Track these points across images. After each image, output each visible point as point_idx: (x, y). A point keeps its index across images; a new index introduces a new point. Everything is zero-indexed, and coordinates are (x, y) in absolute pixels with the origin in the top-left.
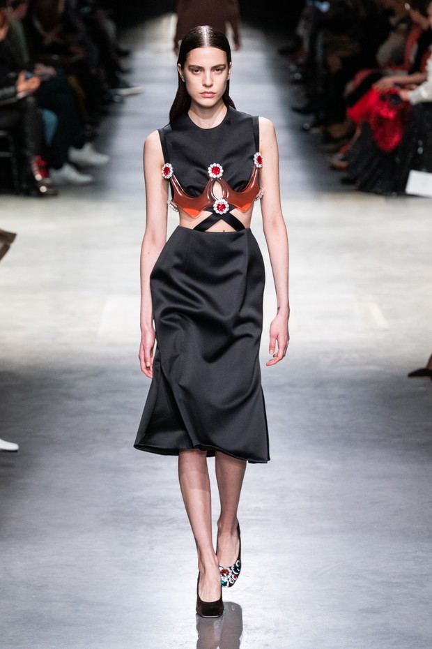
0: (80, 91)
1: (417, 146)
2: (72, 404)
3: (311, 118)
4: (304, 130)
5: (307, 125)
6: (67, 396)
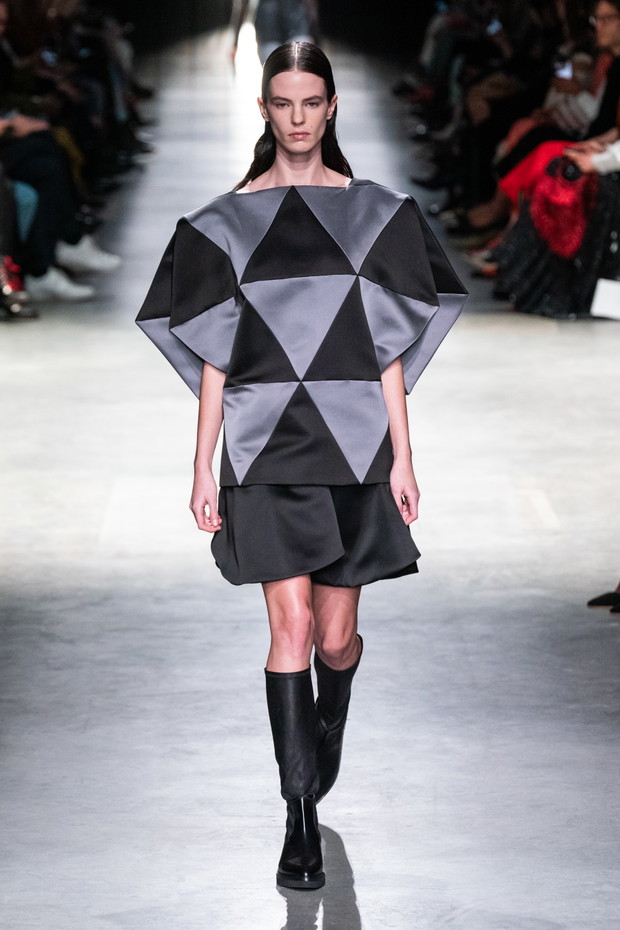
0: (75, 152)
1: (609, 241)
2: (57, 650)
3: (442, 195)
4: (431, 214)
5: (435, 207)
6: (50, 637)
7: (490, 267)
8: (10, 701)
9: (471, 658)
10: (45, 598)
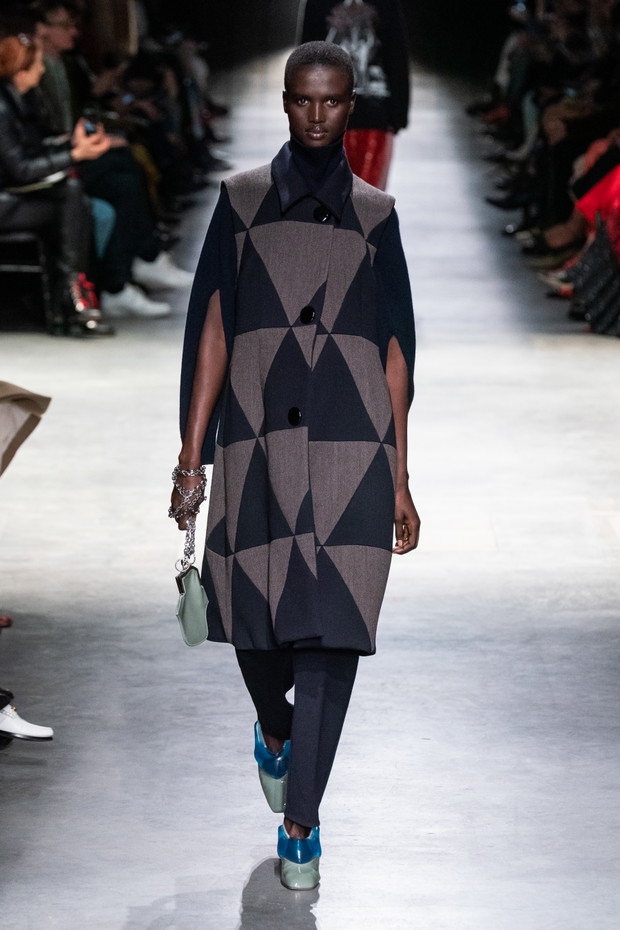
0: (151, 169)
2: (137, 666)
3: (517, 215)
4: (506, 234)
5: (510, 228)
6: (131, 654)
7: (566, 287)
8: (91, 718)
9: (551, 679)
10: (124, 615)
